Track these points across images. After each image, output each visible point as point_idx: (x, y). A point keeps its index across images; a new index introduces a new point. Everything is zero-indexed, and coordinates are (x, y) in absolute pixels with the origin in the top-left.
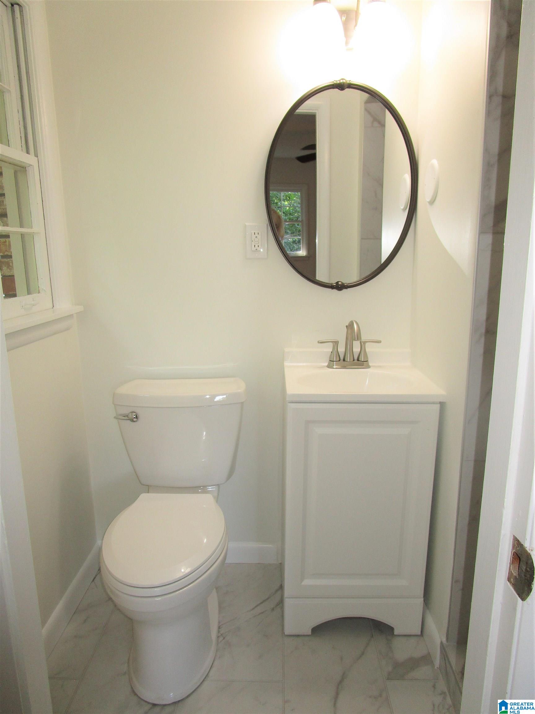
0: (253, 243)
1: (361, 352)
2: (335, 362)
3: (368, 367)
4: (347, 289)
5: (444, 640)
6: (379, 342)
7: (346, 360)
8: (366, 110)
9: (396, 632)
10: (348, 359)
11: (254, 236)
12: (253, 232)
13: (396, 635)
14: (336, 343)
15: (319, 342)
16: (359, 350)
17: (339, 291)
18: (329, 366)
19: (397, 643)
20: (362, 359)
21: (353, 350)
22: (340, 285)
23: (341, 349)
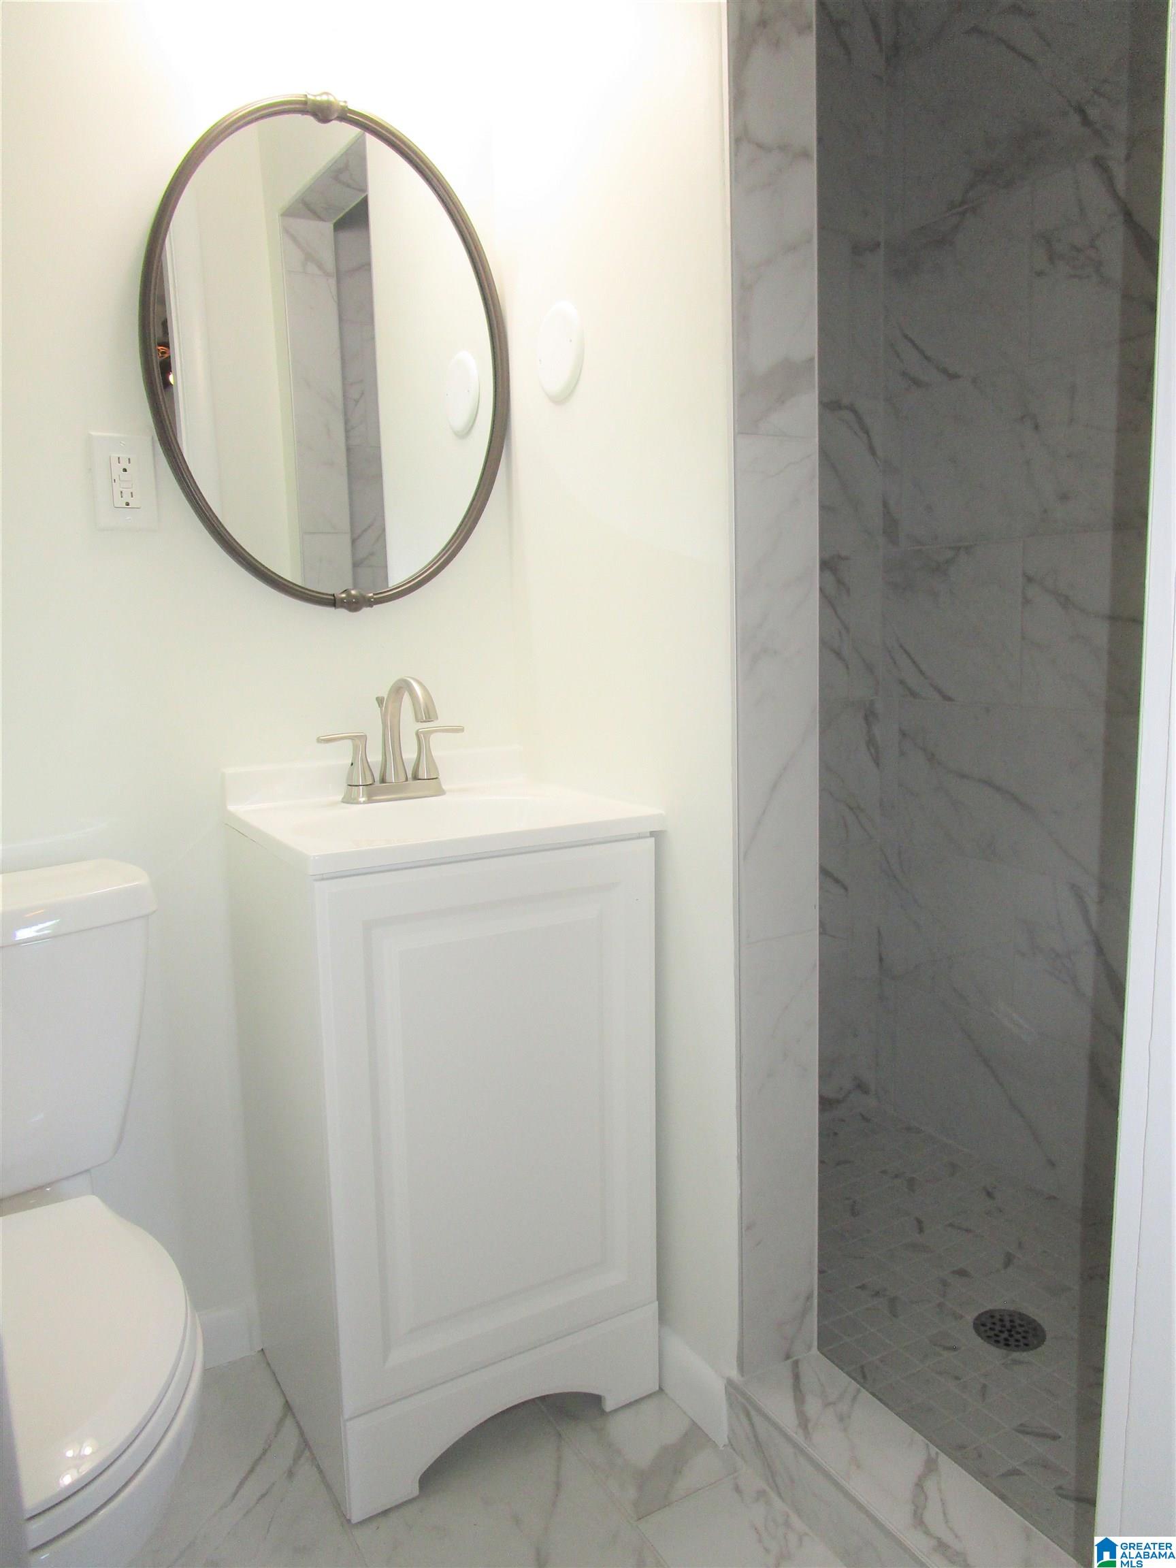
0: (117, 488)
1: (421, 758)
2: (361, 787)
3: (440, 792)
4: (371, 606)
5: (734, 1373)
6: (460, 730)
7: (388, 779)
8: (286, 231)
9: (609, 1405)
10: (391, 777)
11: (117, 469)
12: (115, 455)
13: (610, 1412)
14: (359, 741)
15: (319, 741)
16: (415, 756)
17: (351, 613)
18: (349, 800)
19: (619, 1428)
20: (423, 773)
21: (404, 757)
22: (354, 597)
23: (375, 758)
